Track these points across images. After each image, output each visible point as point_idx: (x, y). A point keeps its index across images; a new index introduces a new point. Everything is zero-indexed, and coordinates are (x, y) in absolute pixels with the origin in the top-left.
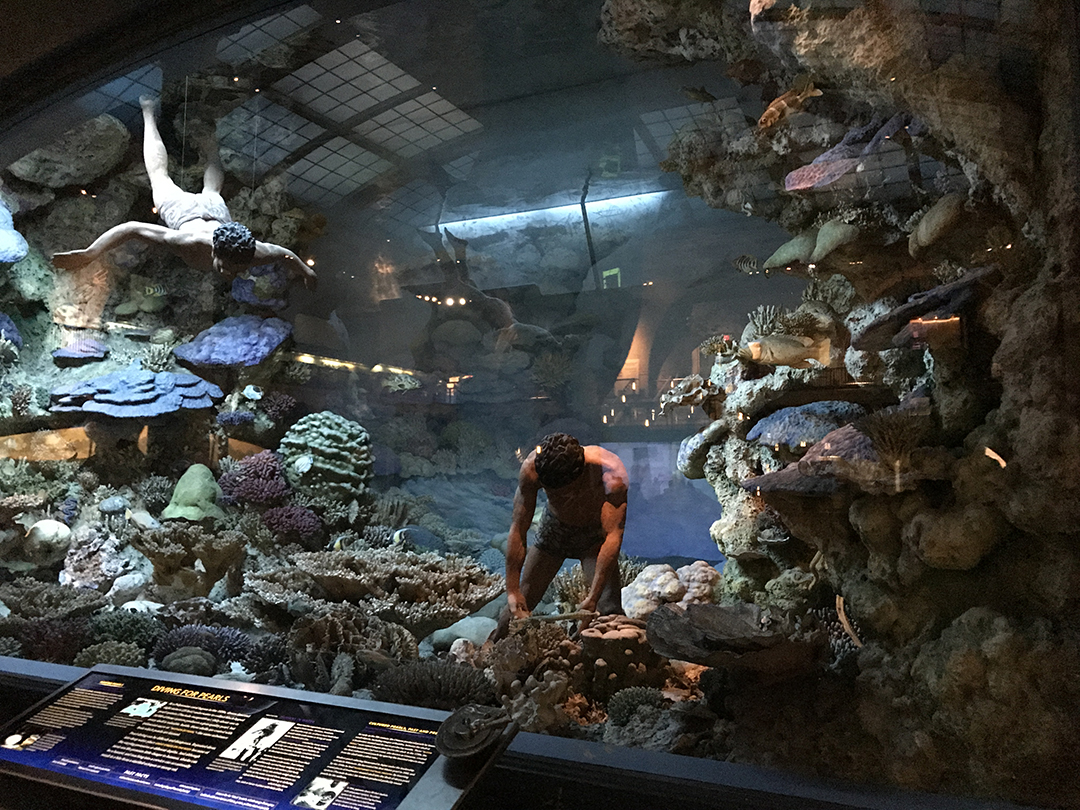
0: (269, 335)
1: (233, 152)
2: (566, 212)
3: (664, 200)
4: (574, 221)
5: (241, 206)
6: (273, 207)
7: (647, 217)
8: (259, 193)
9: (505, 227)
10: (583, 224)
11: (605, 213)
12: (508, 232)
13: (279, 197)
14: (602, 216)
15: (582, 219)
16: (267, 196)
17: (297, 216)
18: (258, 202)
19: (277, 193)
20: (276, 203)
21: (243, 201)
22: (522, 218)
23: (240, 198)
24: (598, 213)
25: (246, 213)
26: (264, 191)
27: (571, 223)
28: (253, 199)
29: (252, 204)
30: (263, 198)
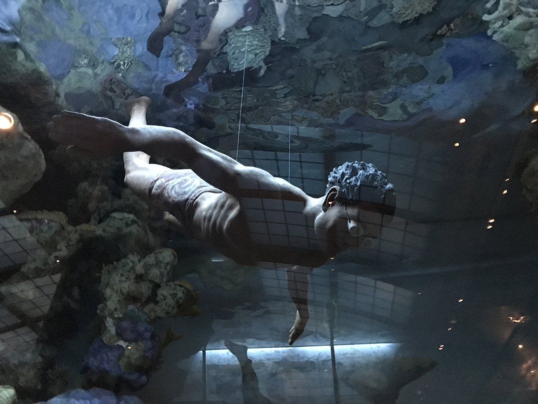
1: (136, 219)
2: (316, 350)
3: (399, 351)
4: (323, 358)
5: (127, 268)
6: (162, 274)
7: (382, 363)
8: (150, 259)
9: (263, 358)
10: (331, 362)
11: (349, 356)
12: (265, 362)
13: (168, 268)
14: (347, 358)
15: (330, 358)
16: (158, 263)
17: (188, 286)
18: (147, 267)
19: (168, 264)
20: (165, 272)
21: (131, 264)
22: (278, 352)
23: (128, 261)
25: (132, 276)
26: (156, 258)
27: (320, 360)
28: (142, 264)
29: (139, 268)
30: (153, 265)
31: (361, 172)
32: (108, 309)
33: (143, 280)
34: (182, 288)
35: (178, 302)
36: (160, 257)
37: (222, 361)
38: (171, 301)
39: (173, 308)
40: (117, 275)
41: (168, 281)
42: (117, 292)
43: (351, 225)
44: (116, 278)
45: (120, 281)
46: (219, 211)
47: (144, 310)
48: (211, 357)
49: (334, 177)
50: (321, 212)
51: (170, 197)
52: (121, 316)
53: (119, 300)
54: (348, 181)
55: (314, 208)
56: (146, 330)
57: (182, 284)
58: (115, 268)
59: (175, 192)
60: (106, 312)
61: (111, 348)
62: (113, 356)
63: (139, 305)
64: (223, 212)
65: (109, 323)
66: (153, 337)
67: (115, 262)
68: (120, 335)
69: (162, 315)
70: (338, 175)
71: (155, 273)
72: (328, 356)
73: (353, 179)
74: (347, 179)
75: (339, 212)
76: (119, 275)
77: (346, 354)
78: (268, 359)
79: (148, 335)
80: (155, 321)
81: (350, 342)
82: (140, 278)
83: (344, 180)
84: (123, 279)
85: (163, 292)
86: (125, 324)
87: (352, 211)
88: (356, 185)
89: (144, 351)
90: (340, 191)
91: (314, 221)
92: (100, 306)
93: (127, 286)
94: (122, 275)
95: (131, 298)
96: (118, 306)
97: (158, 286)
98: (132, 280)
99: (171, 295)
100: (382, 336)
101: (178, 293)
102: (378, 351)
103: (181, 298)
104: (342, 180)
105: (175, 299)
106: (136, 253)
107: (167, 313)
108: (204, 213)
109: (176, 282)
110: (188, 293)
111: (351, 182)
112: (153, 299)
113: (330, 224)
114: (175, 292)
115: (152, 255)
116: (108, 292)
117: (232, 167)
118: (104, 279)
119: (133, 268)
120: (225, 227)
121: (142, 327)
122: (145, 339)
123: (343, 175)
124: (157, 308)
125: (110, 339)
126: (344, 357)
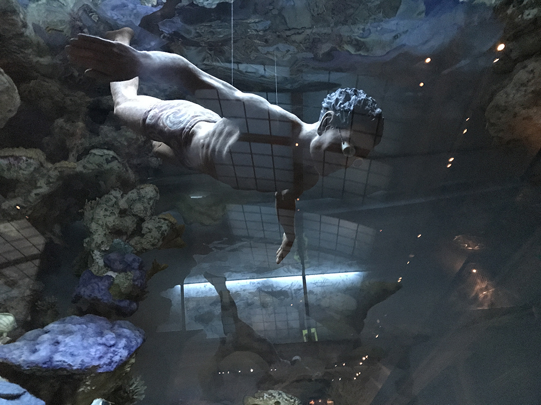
0: (126, 337)
1: (115, 155)
2: (289, 281)
3: (365, 279)
4: (295, 288)
5: (111, 203)
6: (145, 209)
7: (349, 290)
8: (133, 194)
9: (239, 290)
11: (320, 284)
12: (242, 293)
13: (151, 203)
15: (302, 286)
16: (141, 198)
17: (172, 220)
19: (151, 199)
20: (149, 207)
21: (114, 200)
22: (254, 283)
23: (111, 197)
24: (315, 284)
25: (116, 211)
26: (139, 194)
27: (293, 289)
28: (124, 199)
29: (123, 204)
30: (136, 200)
31: (353, 97)
32: (95, 242)
33: (127, 215)
34: (167, 222)
35: (162, 234)
36: (142, 192)
37: (200, 293)
38: (155, 233)
39: (159, 240)
40: (102, 210)
41: (152, 215)
42: (102, 226)
43: (344, 146)
44: (100, 213)
45: (105, 216)
46: (218, 138)
47: (131, 242)
48: (189, 290)
49: (328, 103)
50: (316, 135)
51: (165, 127)
52: (108, 249)
53: (105, 234)
54: (342, 106)
55: (310, 132)
56: (134, 260)
57: (166, 218)
58: (98, 204)
59: (170, 122)
60: (93, 245)
61: (101, 278)
62: (103, 285)
63: (125, 238)
64: (221, 138)
65: (97, 255)
66: (140, 268)
67: (97, 199)
68: (108, 266)
69: (148, 246)
70: (333, 101)
71: (138, 207)
72: (300, 286)
73: (347, 104)
74: (341, 104)
75: (334, 134)
76: (103, 209)
77: (317, 283)
78: (244, 290)
79: (136, 265)
80: (141, 252)
81: (320, 272)
82: (123, 213)
83: (338, 105)
84: (108, 213)
85: (148, 225)
86: (113, 256)
87: (345, 134)
88: (349, 109)
89: (134, 281)
90: (335, 116)
91: (310, 144)
92: (87, 240)
93: (112, 220)
94: (106, 210)
95: (116, 232)
96: (104, 239)
97: (142, 220)
98: (117, 215)
99: (156, 228)
100: (350, 266)
101: (163, 226)
102: (347, 279)
103: (166, 230)
104: (336, 105)
105: (160, 233)
106: (118, 189)
107: (153, 245)
108: (202, 141)
109: (160, 216)
110: (172, 226)
111: (345, 107)
112: (138, 231)
113: (325, 146)
114: (160, 225)
115: (135, 191)
116: (94, 226)
117: (233, 93)
118: (88, 214)
119: (116, 203)
120: (225, 152)
121: (130, 258)
122: (133, 269)
123: (337, 100)
124: (143, 241)
125: (99, 270)
126: (315, 286)
